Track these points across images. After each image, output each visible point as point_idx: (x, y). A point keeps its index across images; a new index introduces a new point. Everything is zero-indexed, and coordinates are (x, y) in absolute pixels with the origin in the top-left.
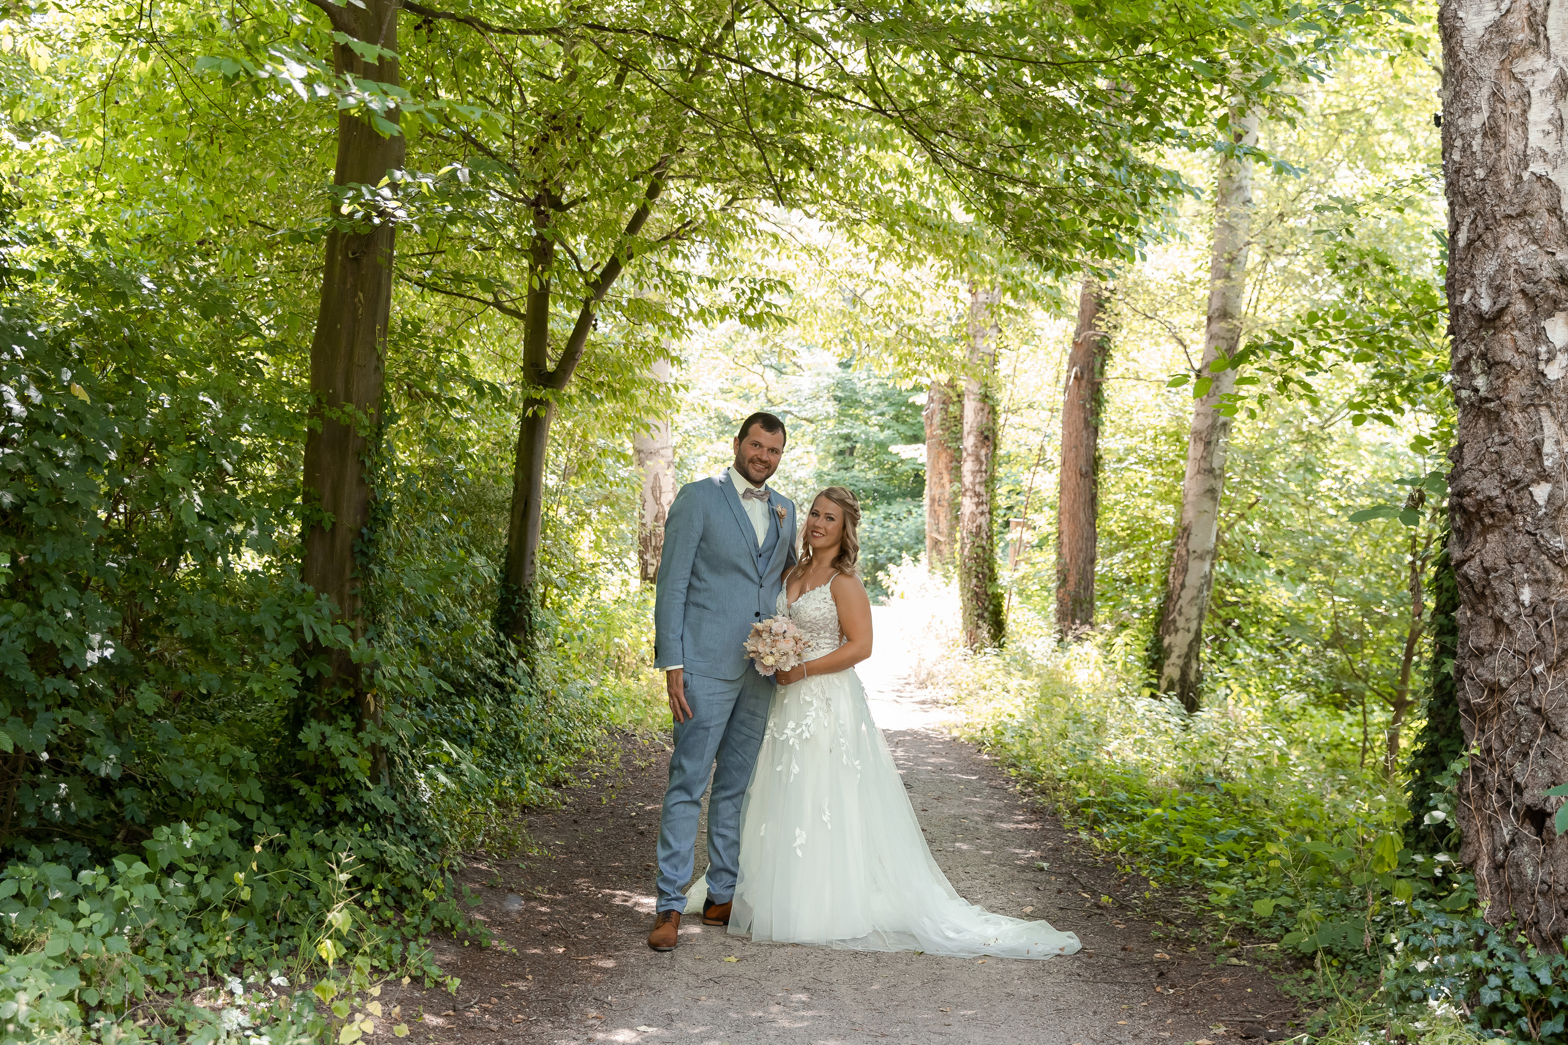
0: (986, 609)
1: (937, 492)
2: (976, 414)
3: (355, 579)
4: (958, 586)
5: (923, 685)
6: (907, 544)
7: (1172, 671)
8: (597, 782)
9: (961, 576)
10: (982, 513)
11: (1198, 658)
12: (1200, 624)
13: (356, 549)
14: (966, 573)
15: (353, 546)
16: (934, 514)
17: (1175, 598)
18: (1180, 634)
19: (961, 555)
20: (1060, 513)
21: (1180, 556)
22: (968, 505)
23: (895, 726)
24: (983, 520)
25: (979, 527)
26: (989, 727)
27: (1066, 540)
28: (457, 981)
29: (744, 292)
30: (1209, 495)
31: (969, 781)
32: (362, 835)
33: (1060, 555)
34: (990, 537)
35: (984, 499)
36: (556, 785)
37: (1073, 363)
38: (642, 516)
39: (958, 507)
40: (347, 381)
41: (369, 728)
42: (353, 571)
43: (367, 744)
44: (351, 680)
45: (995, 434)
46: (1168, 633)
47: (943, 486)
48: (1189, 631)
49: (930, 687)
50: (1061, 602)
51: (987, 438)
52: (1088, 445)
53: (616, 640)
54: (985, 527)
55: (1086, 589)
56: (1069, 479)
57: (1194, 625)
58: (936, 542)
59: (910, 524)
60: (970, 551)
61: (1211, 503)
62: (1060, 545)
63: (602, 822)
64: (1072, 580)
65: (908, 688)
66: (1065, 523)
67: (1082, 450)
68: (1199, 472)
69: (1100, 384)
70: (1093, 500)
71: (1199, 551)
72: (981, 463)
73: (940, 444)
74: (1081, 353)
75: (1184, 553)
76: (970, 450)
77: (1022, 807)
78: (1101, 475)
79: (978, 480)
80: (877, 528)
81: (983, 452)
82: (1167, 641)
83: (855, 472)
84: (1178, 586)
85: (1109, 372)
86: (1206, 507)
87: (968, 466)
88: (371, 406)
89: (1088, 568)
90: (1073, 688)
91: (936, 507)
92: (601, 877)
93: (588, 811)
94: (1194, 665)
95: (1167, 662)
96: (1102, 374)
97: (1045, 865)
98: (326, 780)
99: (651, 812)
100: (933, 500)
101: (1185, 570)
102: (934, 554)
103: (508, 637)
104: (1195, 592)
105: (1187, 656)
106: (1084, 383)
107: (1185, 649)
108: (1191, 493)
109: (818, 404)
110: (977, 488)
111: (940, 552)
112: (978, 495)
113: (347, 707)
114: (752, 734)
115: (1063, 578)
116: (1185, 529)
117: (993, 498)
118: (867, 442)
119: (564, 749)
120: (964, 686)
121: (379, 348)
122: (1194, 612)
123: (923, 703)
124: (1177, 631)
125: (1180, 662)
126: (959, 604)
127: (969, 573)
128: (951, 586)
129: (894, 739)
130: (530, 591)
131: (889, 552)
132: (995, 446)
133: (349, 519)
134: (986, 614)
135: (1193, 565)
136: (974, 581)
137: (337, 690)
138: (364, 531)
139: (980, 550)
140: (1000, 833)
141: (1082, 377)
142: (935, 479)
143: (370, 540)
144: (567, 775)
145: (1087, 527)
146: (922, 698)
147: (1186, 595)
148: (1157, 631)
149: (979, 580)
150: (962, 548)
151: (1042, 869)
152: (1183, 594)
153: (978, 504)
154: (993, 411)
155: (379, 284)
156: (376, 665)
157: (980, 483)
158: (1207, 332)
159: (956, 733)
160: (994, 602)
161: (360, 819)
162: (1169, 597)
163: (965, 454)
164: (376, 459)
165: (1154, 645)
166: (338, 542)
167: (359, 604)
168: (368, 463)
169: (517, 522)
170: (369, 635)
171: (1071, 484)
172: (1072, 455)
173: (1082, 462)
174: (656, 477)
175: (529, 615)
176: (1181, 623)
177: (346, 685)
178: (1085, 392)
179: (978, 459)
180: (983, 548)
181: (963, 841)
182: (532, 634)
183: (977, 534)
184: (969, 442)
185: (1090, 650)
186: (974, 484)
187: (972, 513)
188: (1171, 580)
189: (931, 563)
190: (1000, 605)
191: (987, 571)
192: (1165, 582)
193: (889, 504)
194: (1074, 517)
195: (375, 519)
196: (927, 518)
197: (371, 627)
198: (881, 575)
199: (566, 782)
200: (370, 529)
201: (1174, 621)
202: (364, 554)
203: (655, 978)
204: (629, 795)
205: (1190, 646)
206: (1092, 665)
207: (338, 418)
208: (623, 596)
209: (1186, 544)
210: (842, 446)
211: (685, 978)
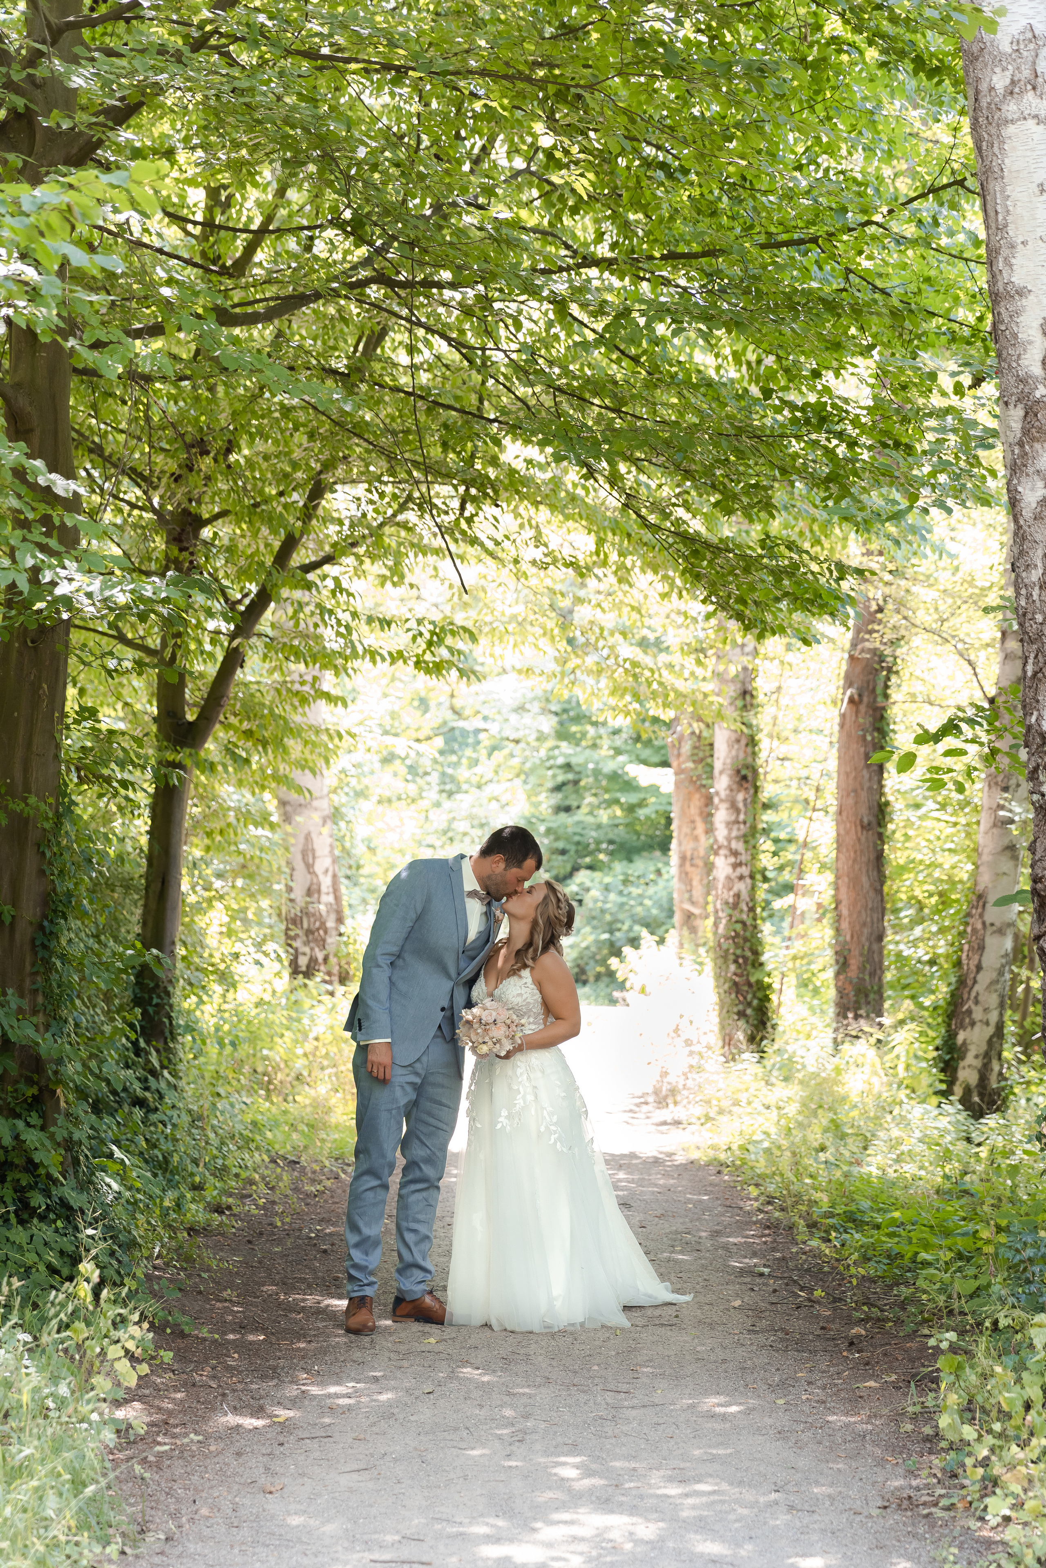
0: (749, 1004)
1: (688, 846)
2: (730, 747)
3: (36, 973)
4: (712, 974)
5: (662, 1102)
6: (655, 919)
7: (967, 1074)
8: (264, 1208)
9: (715, 960)
10: (741, 878)
11: (1000, 1058)
12: (1001, 1015)
13: (38, 943)
14: (722, 957)
15: (33, 940)
16: (685, 877)
17: (970, 982)
18: (977, 1028)
19: (715, 933)
20: (837, 877)
21: (974, 931)
22: (722, 867)
23: (620, 1148)
24: (742, 887)
25: (738, 896)
26: (735, 1147)
27: (845, 912)
28: (171, 1354)
29: (421, 634)
30: (1009, 853)
31: (700, 1201)
32: (57, 1231)
33: (838, 930)
34: (752, 909)
35: (743, 858)
36: (219, 1209)
37: (849, 682)
38: (290, 889)
39: (709, 867)
40: (26, 770)
41: (59, 1122)
42: (33, 965)
43: (59, 1139)
44: (36, 1077)
45: (755, 772)
46: (962, 1026)
47: (696, 839)
48: (987, 1024)
49: (671, 1106)
50: (840, 991)
51: (744, 778)
52: (870, 788)
53: (265, 1052)
54: (745, 896)
55: (872, 974)
56: (847, 832)
57: (994, 1017)
58: (689, 917)
59: (657, 890)
60: (727, 927)
61: (1011, 864)
62: (838, 918)
63: (279, 1242)
64: (854, 963)
65: (645, 1108)
66: (843, 890)
67: (864, 795)
68: (995, 825)
69: (884, 709)
70: (879, 859)
71: (998, 924)
72: (738, 811)
73: (692, 782)
74: (858, 669)
75: (979, 926)
76: (723, 794)
77: (755, 1223)
78: (890, 827)
79: (734, 833)
80: (612, 896)
81: (740, 797)
82: (961, 1037)
83: (581, 815)
84: (973, 968)
85: (895, 695)
86: (1005, 869)
87: (721, 816)
88: (51, 795)
89: (875, 947)
90: (844, 1099)
91: (688, 867)
92: (288, 1286)
93: (261, 1233)
94: (996, 1067)
95: (962, 1064)
96: (886, 696)
97: (766, 1270)
98: (18, 1176)
99: (330, 1234)
100: (683, 858)
101: (982, 948)
102: (685, 932)
103: (148, 1042)
104: (994, 975)
105: (987, 1056)
106: (863, 708)
107: (984, 1047)
108: (986, 851)
109: (527, 719)
110: (734, 845)
111: (693, 930)
112: (735, 854)
113: (30, 1105)
114: (440, 1125)
115: (843, 963)
116: (980, 897)
117: (754, 857)
118: (597, 772)
119: (221, 1172)
120: (714, 1102)
121: (57, 735)
122: (993, 1000)
123: (665, 1123)
124: (973, 1024)
125: (978, 1063)
126: (715, 999)
127: (725, 957)
128: (704, 975)
129: (616, 1162)
130: (170, 989)
131: (631, 929)
132: (756, 789)
133: (29, 912)
134: (749, 1011)
135: (991, 941)
136: (733, 968)
137: (22, 1086)
138: (46, 923)
139: (739, 927)
140: (726, 1247)
141: (861, 701)
142: (686, 830)
143: (51, 933)
144: (230, 1200)
145: (872, 894)
146: (662, 1119)
147: (984, 979)
148: (949, 1025)
149: (739, 966)
150: (716, 925)
151: (762, 1275)
152: (979, 977)
153: (735, 866)
154: (752, 742)
155: (57, 670)
156: (60, 1061)
157: (737, 838)
158: (1003, 649)
159: (695, 1155)
160: (760, 995)
161: (52, 1216)
162: (962, 982)
163: (716, 800)
164: (55, 849)
165: (946, 1042)
166: (18, 936)
167: (40, 999)
168: (48, 854)
169: (153, 905)
170: (53, 1030)
171: (850, 839)
172: (851, 801)
173: (864, 811)
174: (308, 837)
175: (170, 1018)
176: (978, 1014)
177: (30, 1082)
178: (865, 720)
179: (734, 807)
180: (744, 923)
181: (681, 1252)
182: (174, 1039)
183: (735, 906)
184: (722, 784)
185: (862, 1049)
186: (729, 839)
187: (728, 878)
188: (965, 961)
189: (681, 945)
190: (767, 999)
191: (748, 954)
192: (958, 964)
193: (630, 861)
194: (854, 882)
195: (55, 911)
196: (675, 884)
197: (53, 1023)
198: (614, 962)
199: (229, 1208)
200: (52, 922)
201: (969, 1012)
202: (45, 947)
203: (357, 1355)
204: (303, 1220)
205: (990, 1042)
206: (867, 1069)
207: (22, 811)
208: (267, 997)
209: (981, 916)
210: (561, 778)
211: (387, 1354)
